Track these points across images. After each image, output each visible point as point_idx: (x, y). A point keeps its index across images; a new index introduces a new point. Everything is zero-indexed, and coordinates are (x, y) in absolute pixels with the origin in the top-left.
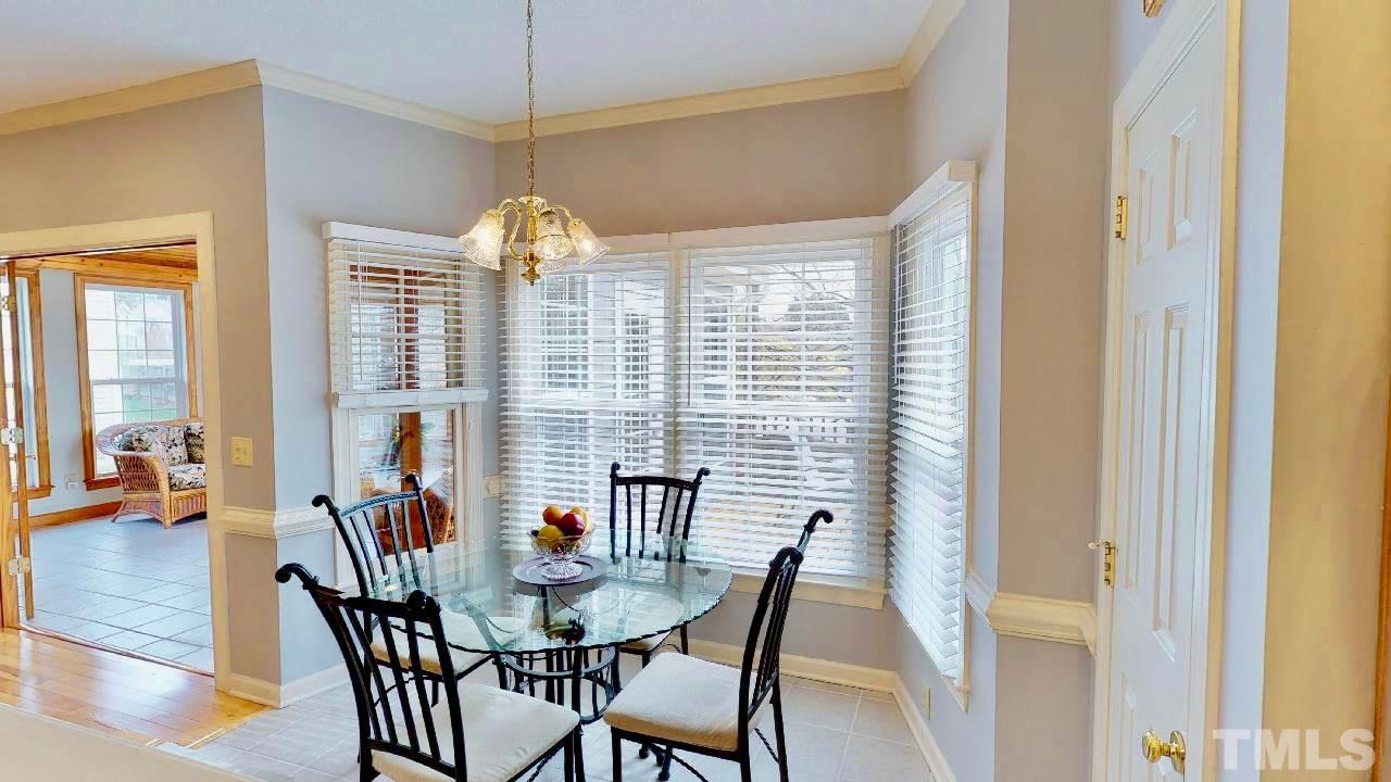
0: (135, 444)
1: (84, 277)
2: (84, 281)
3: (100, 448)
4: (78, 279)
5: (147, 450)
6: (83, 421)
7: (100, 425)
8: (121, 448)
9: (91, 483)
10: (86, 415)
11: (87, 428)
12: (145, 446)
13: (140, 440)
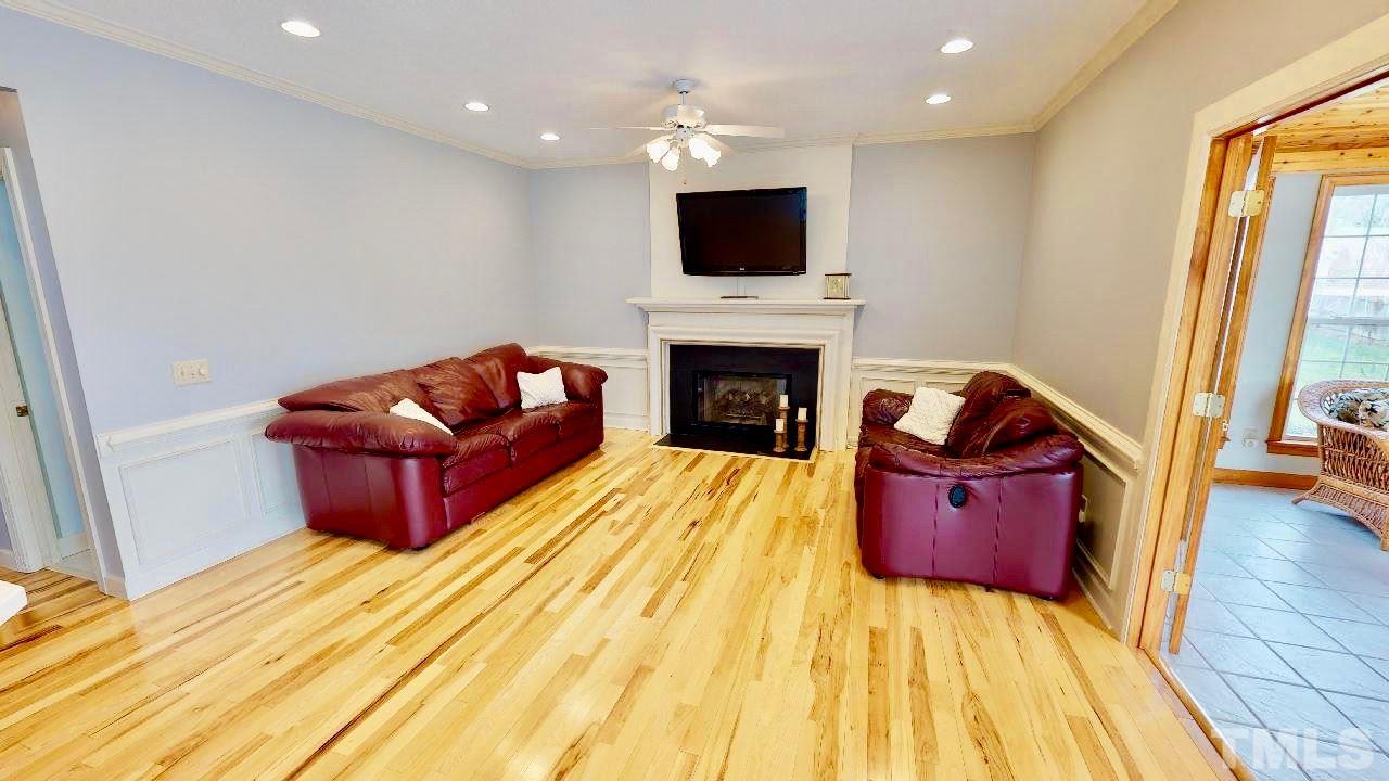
0: (1361, 415)
1: (1334, 179)
2: (1334, 184)
3: (1302, 409)
4: (1327, 182)
5: (1380, 427)
6: (1285, 366)
7: (1307, 377)
8: (1335, 414)
9: (1274, 444)
10: (1289, 364)
11: (1287, 381)
12: (1376, 419)
13: (1372, 410)
